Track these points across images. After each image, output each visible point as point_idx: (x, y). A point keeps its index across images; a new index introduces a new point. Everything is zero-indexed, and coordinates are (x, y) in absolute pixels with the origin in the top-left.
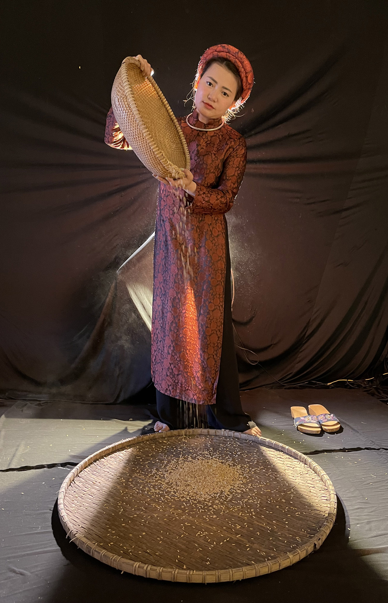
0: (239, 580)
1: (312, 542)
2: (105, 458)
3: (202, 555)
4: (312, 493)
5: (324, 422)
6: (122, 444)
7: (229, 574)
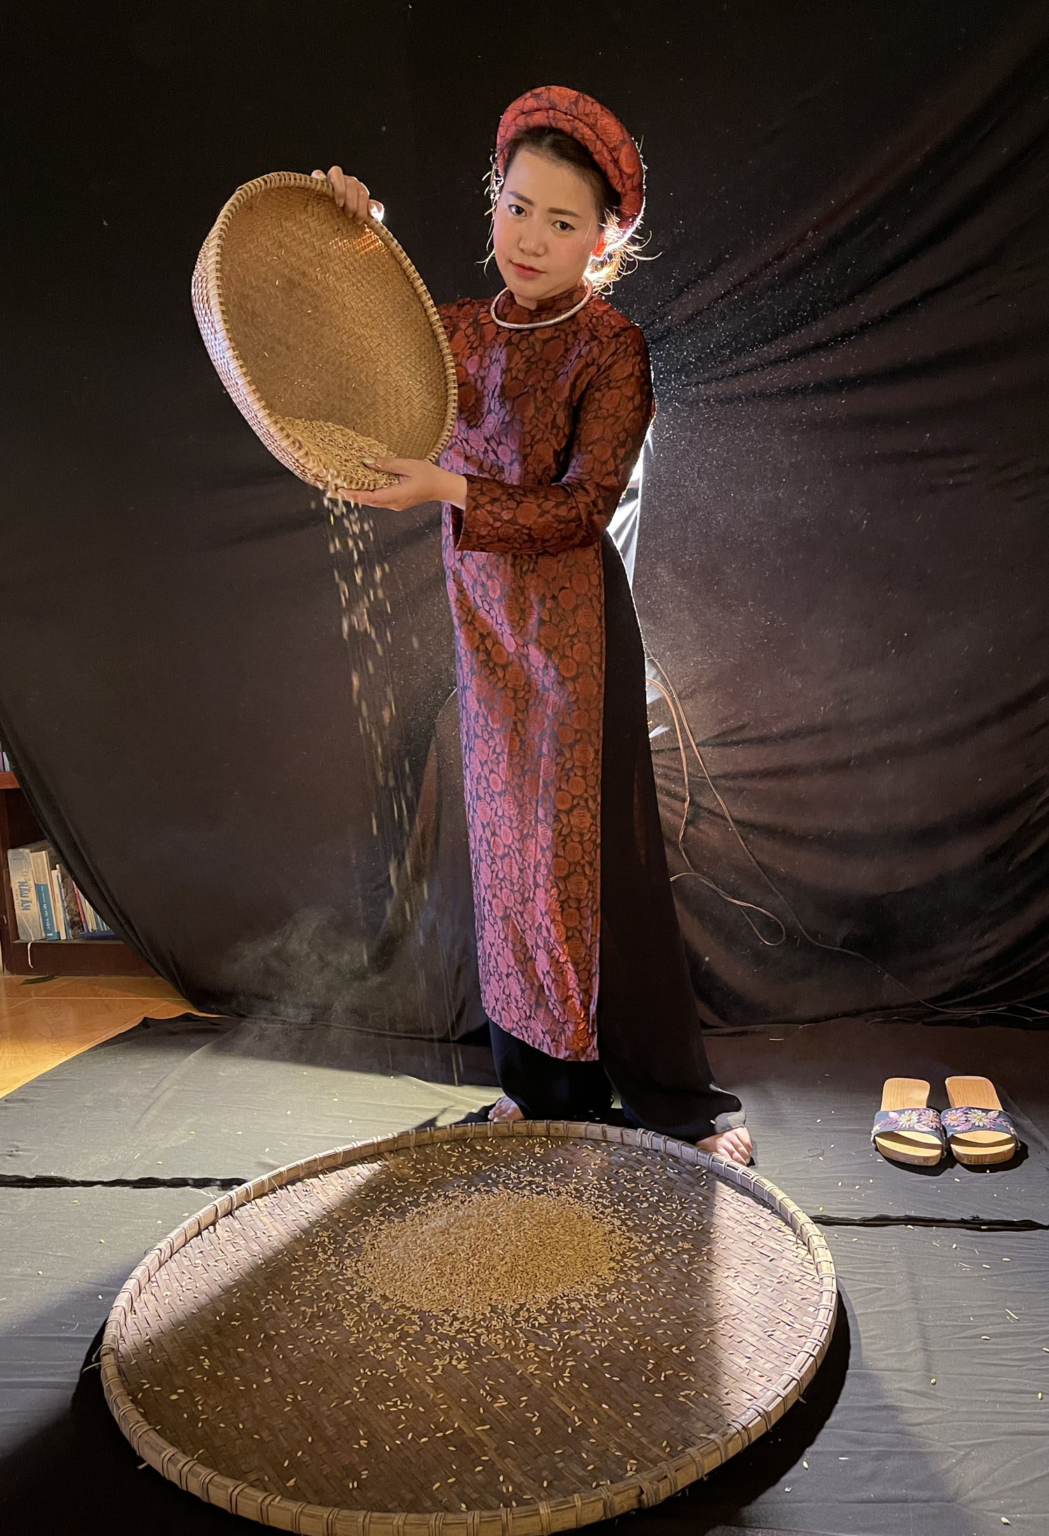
1: (634, 1483)
3: (357, 1459)
5: (958, 1133)
6: (373, 1144)
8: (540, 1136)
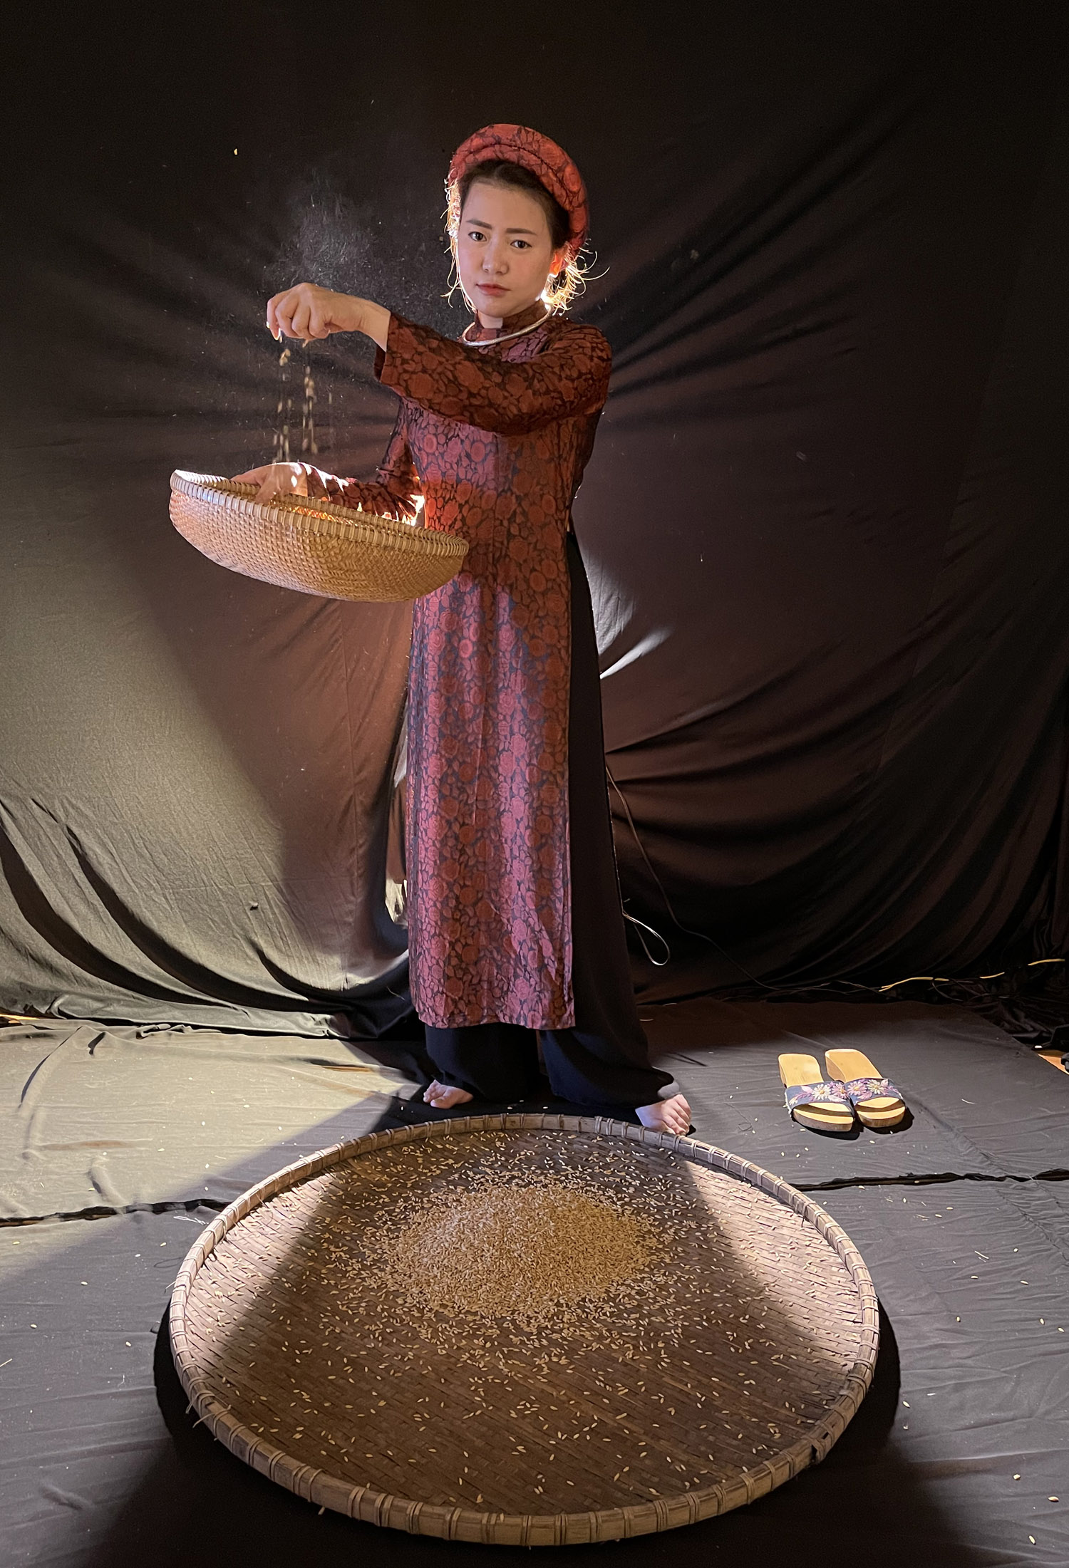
0: (613, 1542)
1: (806, 1444)
2: (294, 1189)
3: (525, 1465)
4: (817, 1302)
5: (863, 1101)
6: (338, 1152)
8: (496, 1130)
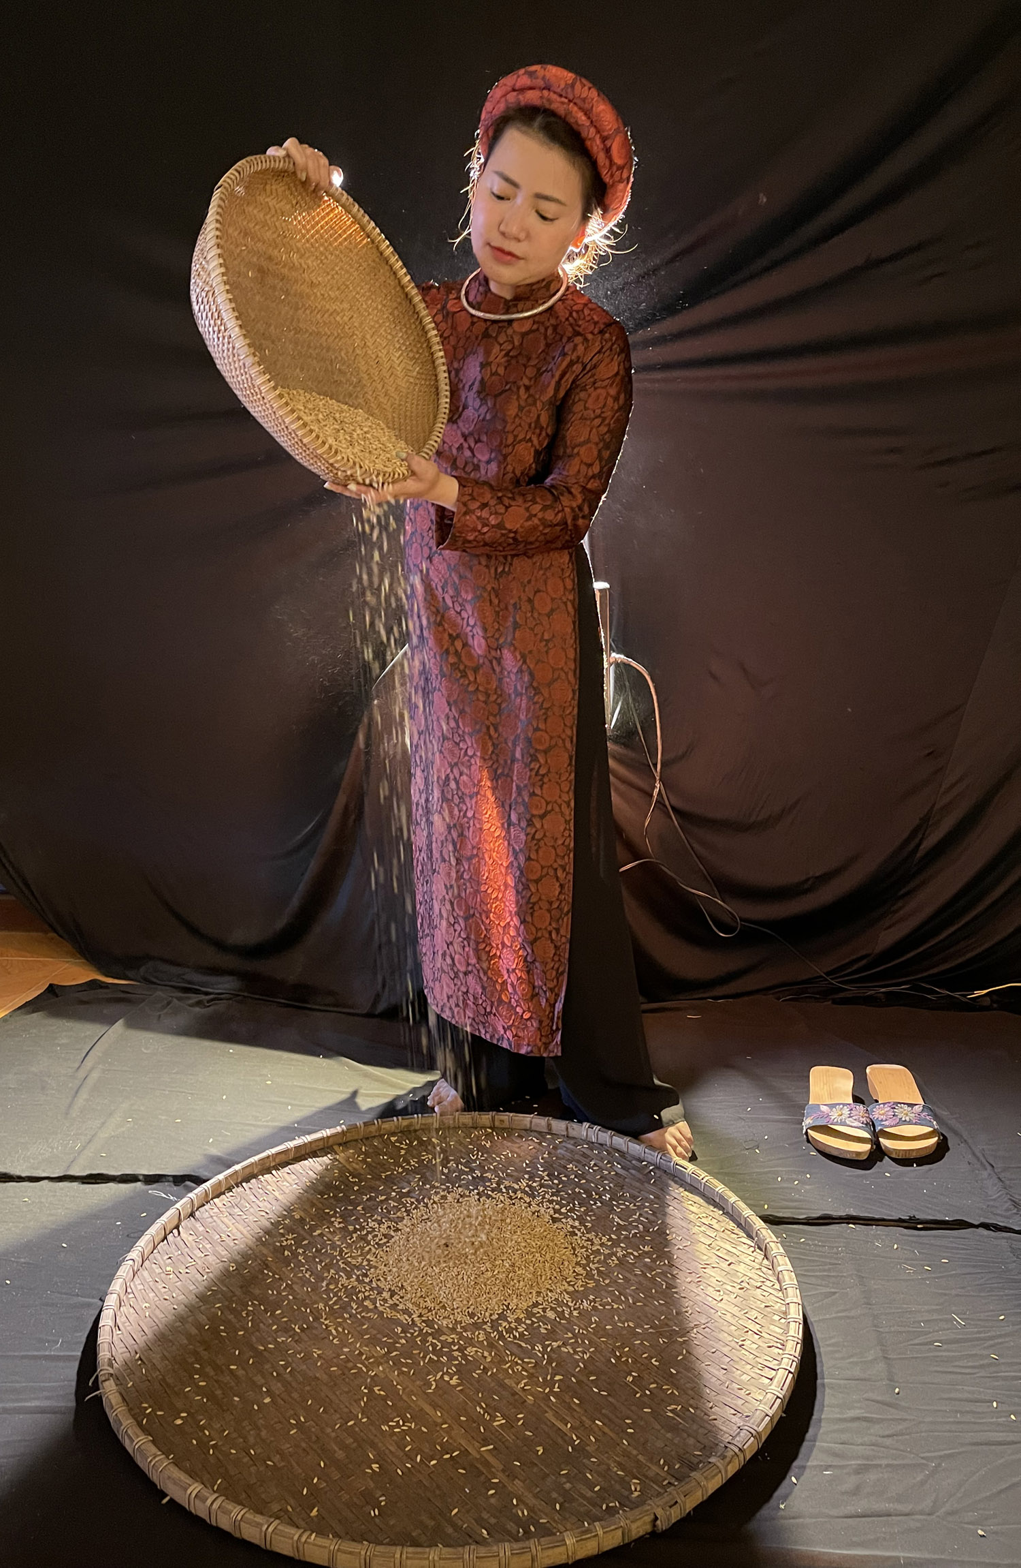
1: (648, 1510)
2: (274, 1172)
3: (372, 1485)
6: (322, 1139)
7: (393, 1560)
8: (485, 1128)
